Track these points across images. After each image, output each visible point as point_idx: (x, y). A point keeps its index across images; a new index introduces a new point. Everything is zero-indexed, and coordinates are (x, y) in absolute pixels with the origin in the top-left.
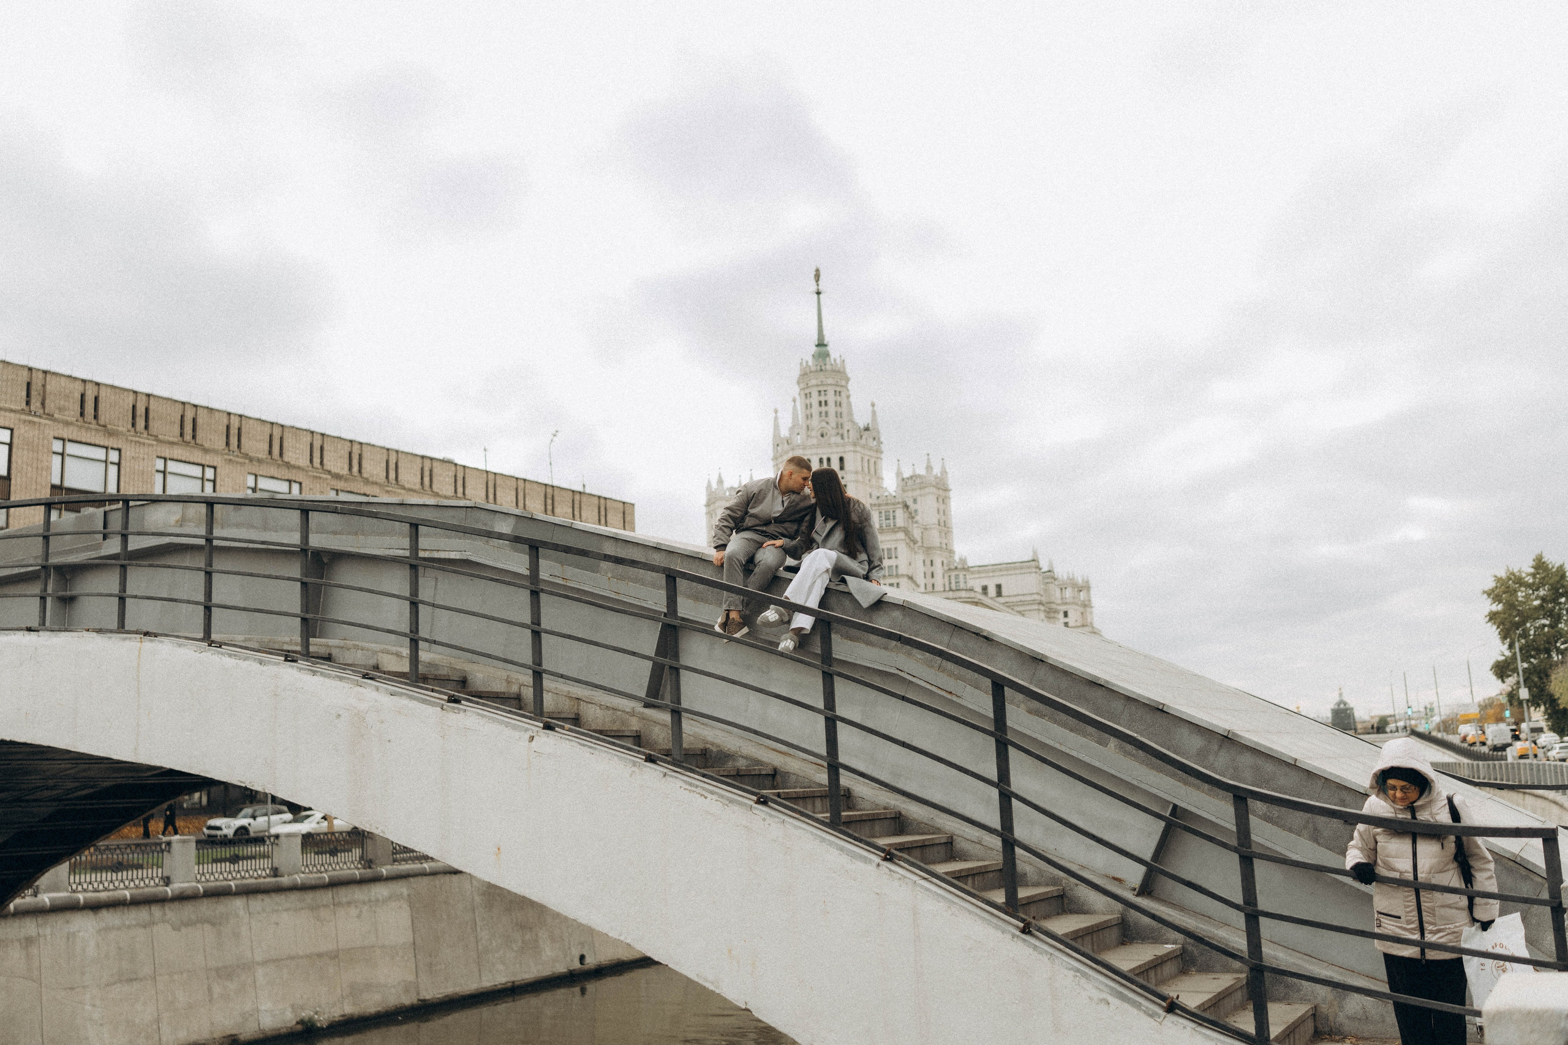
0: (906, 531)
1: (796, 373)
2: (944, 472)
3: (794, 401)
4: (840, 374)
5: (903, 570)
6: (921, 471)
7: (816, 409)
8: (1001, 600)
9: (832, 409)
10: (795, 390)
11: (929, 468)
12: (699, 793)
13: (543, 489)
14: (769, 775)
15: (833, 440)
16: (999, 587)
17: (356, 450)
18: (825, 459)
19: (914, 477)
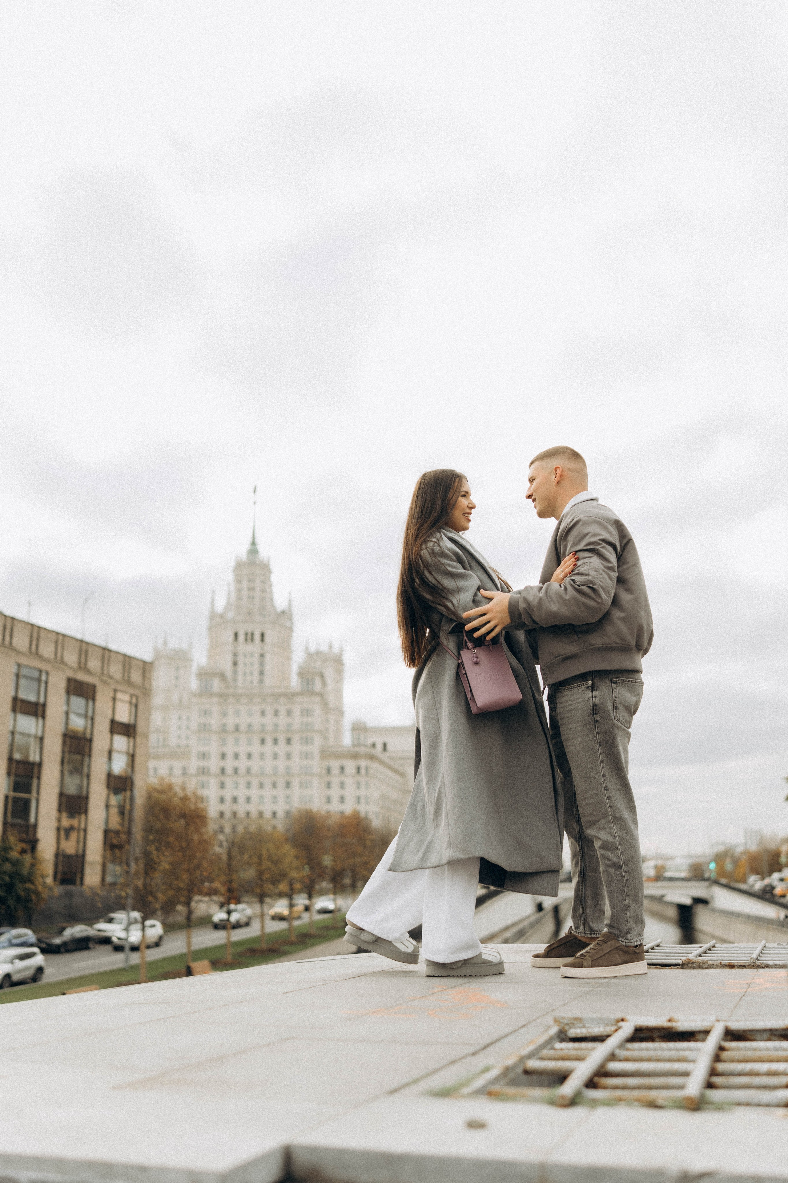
0: (321, 695)
1: (232, 564)
2: (341, 651)
3: (229, 584)
4: (266, 568)
5: (318, 726)
6: (324, 648)
7: (245, 593)
8: (387, 754)
9: (258, 594)
10: (230, 576)
11: (331, 647)
13: (77, 644)
15: (258, 618)
16: (385, 745)
18: (249, 632)
19: (318, 653)
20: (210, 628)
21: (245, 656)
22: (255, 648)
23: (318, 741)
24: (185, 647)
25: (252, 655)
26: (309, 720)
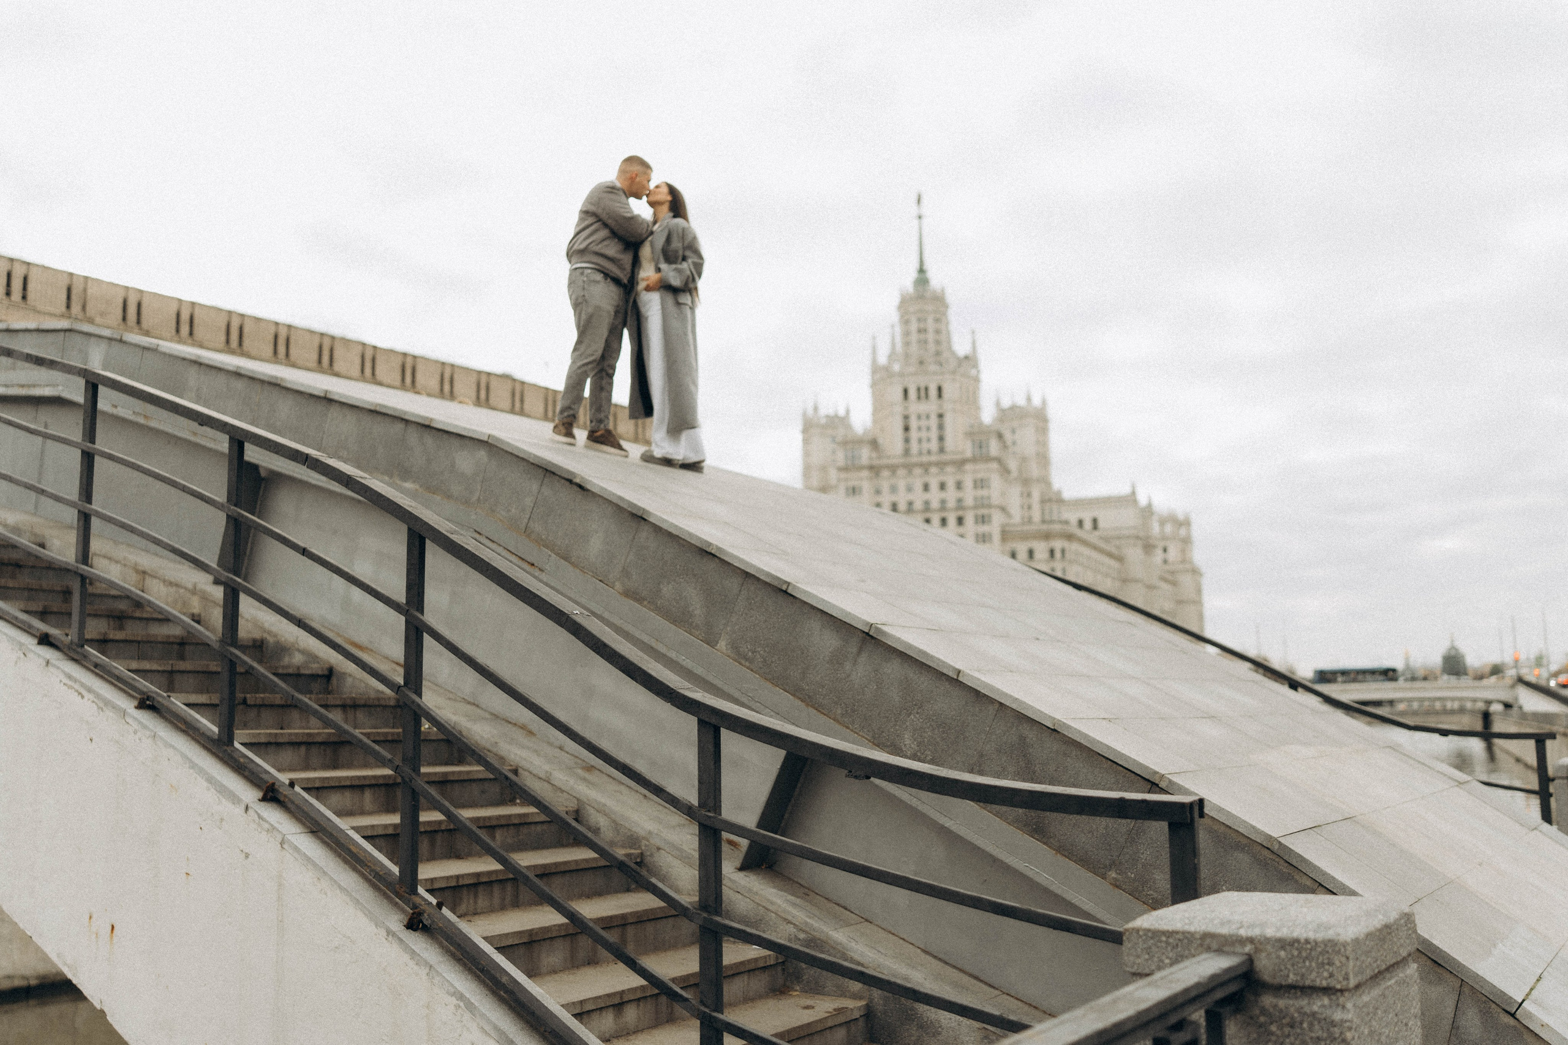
0: (999, 460)
1: (896, 301)
2: (1044, 402)
3: (893, 326)
4: (939, 301)
5: (996, 499)
6: (1021, 402)
7: (914, 337)
8: (1097, 533)
9: (931, 336)
10: (894, 317)
11: (1029, 399)
12: (77, 691)
14: (318, 676)
15: (933, 368)
16: (1095, 521)
17: (409, 361)
18: (922, 386)
19: (1013, 408)
20: (874, 385)
21: (919, 417)
22: (931, 406)
23: (997, 519)
24: (842, 412)
25: (928, 417)
26: (984, 493)
